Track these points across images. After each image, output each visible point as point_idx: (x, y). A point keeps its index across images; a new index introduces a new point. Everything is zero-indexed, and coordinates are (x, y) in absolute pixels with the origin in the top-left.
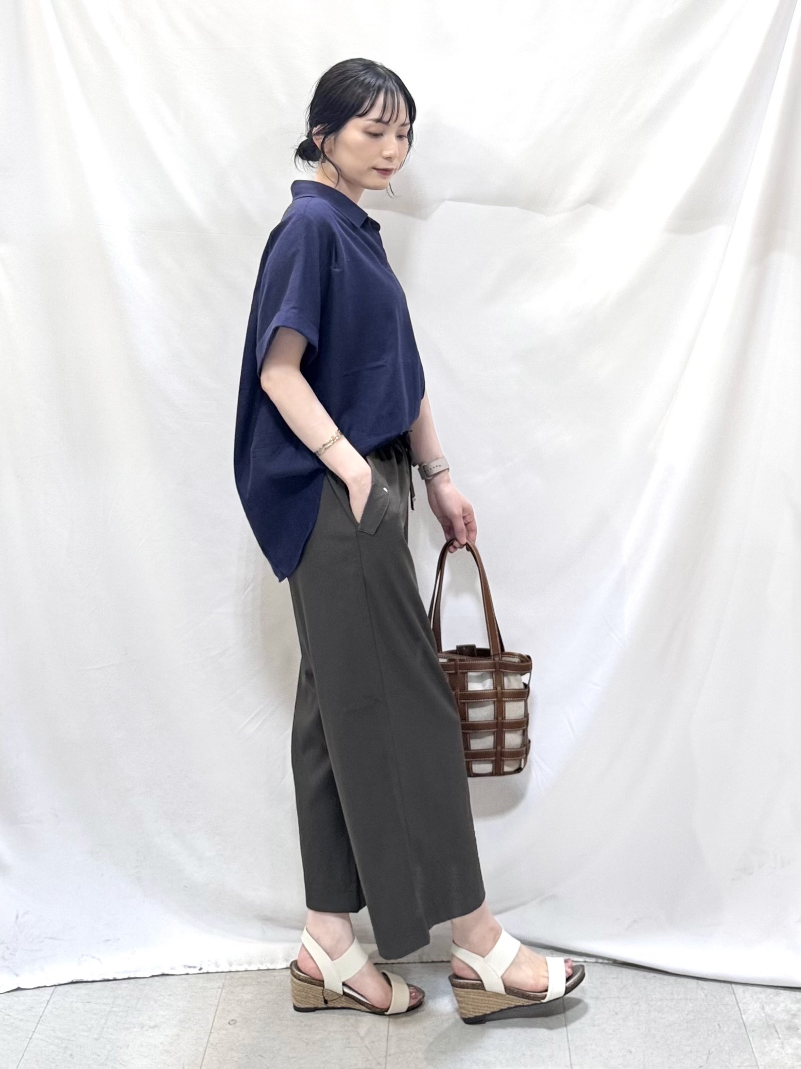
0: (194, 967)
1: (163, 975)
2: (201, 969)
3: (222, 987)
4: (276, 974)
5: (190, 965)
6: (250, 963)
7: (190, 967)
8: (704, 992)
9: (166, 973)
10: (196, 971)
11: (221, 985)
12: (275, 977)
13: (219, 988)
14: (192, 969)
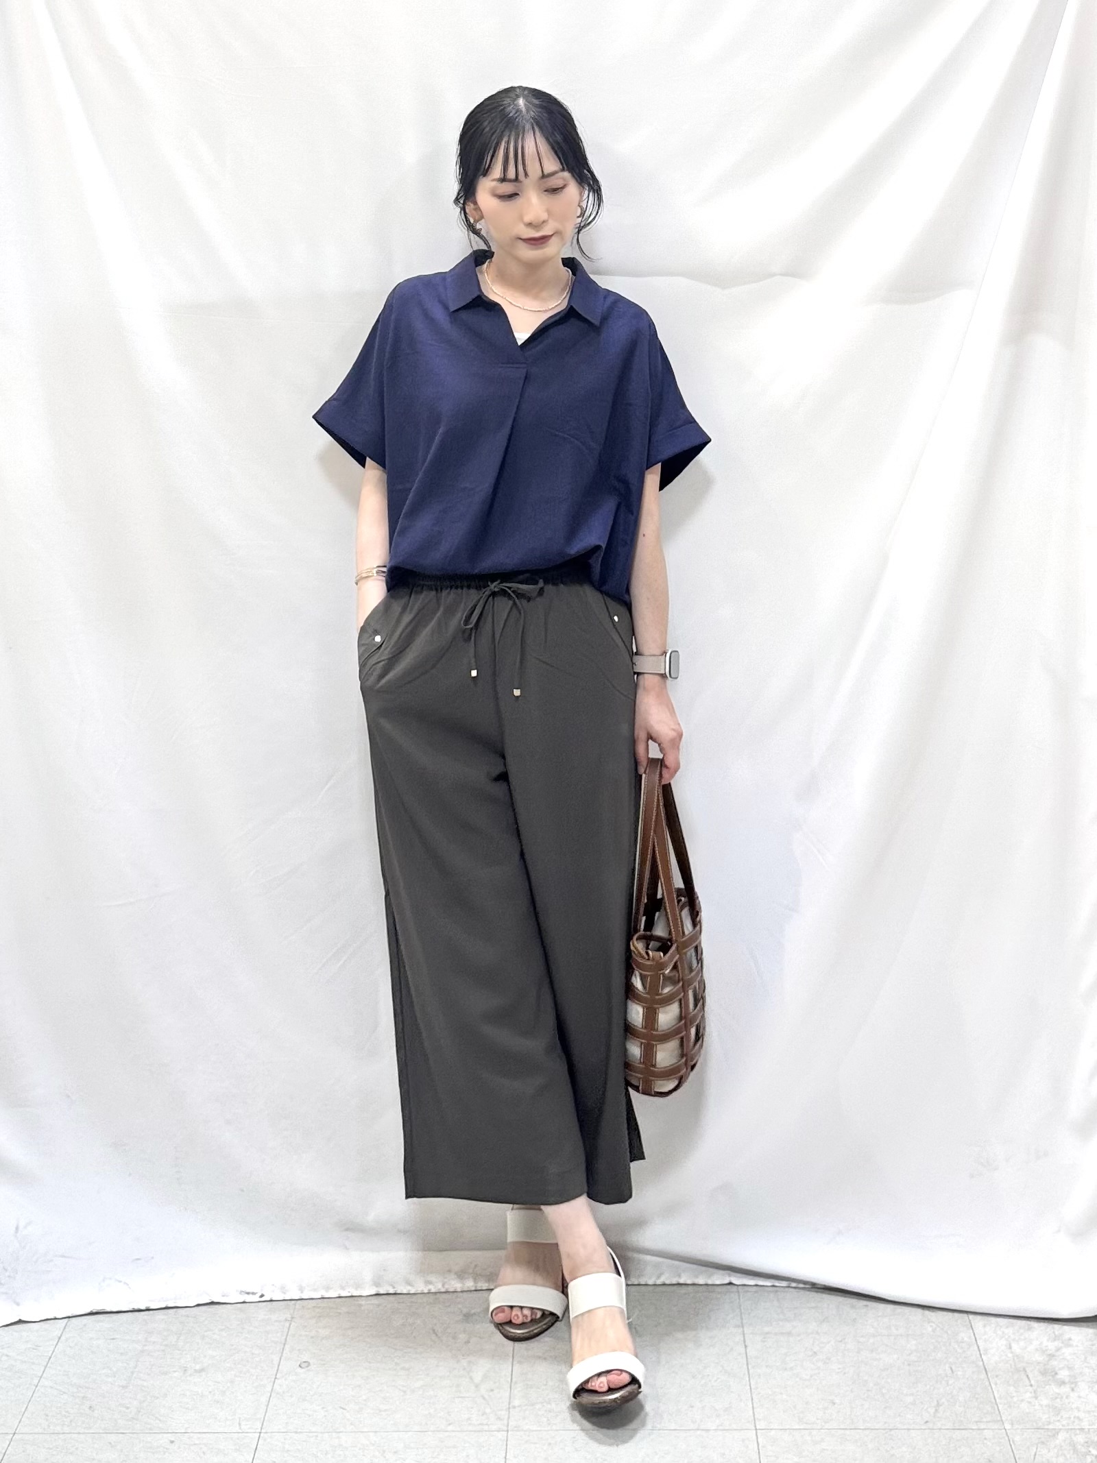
0: (253, 1293)
1: (212, 1303)
2: (262, 1296)
3: (290, 1319)
4: (362, 1302)
5: (248, 1291)
6: (328, 1288)
7: (248, 1293)
8: (931, 1326)
9: (216, 1301)
10: (256, 1298)
11: (289, 1316)
12: (360, 1305)
13: (286, 1320)
14: (251, 1295)
